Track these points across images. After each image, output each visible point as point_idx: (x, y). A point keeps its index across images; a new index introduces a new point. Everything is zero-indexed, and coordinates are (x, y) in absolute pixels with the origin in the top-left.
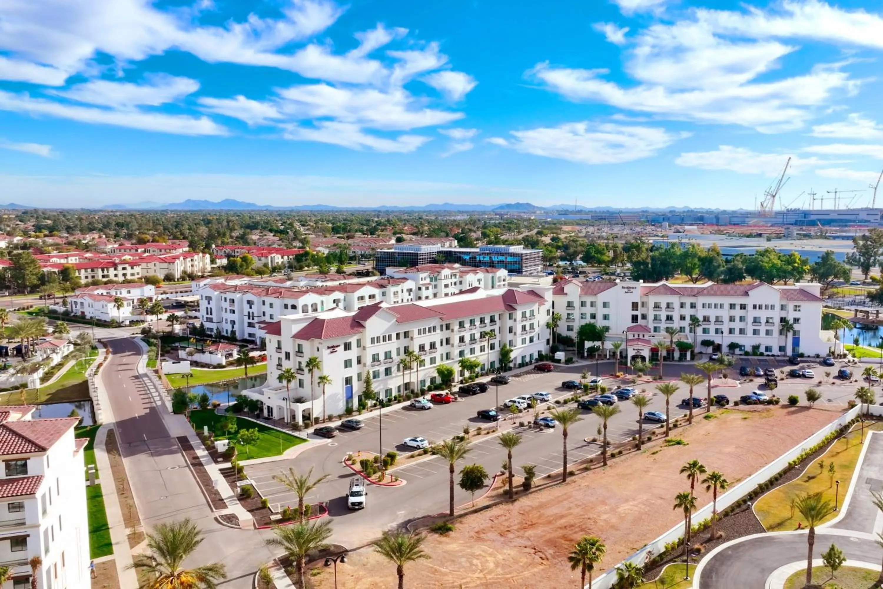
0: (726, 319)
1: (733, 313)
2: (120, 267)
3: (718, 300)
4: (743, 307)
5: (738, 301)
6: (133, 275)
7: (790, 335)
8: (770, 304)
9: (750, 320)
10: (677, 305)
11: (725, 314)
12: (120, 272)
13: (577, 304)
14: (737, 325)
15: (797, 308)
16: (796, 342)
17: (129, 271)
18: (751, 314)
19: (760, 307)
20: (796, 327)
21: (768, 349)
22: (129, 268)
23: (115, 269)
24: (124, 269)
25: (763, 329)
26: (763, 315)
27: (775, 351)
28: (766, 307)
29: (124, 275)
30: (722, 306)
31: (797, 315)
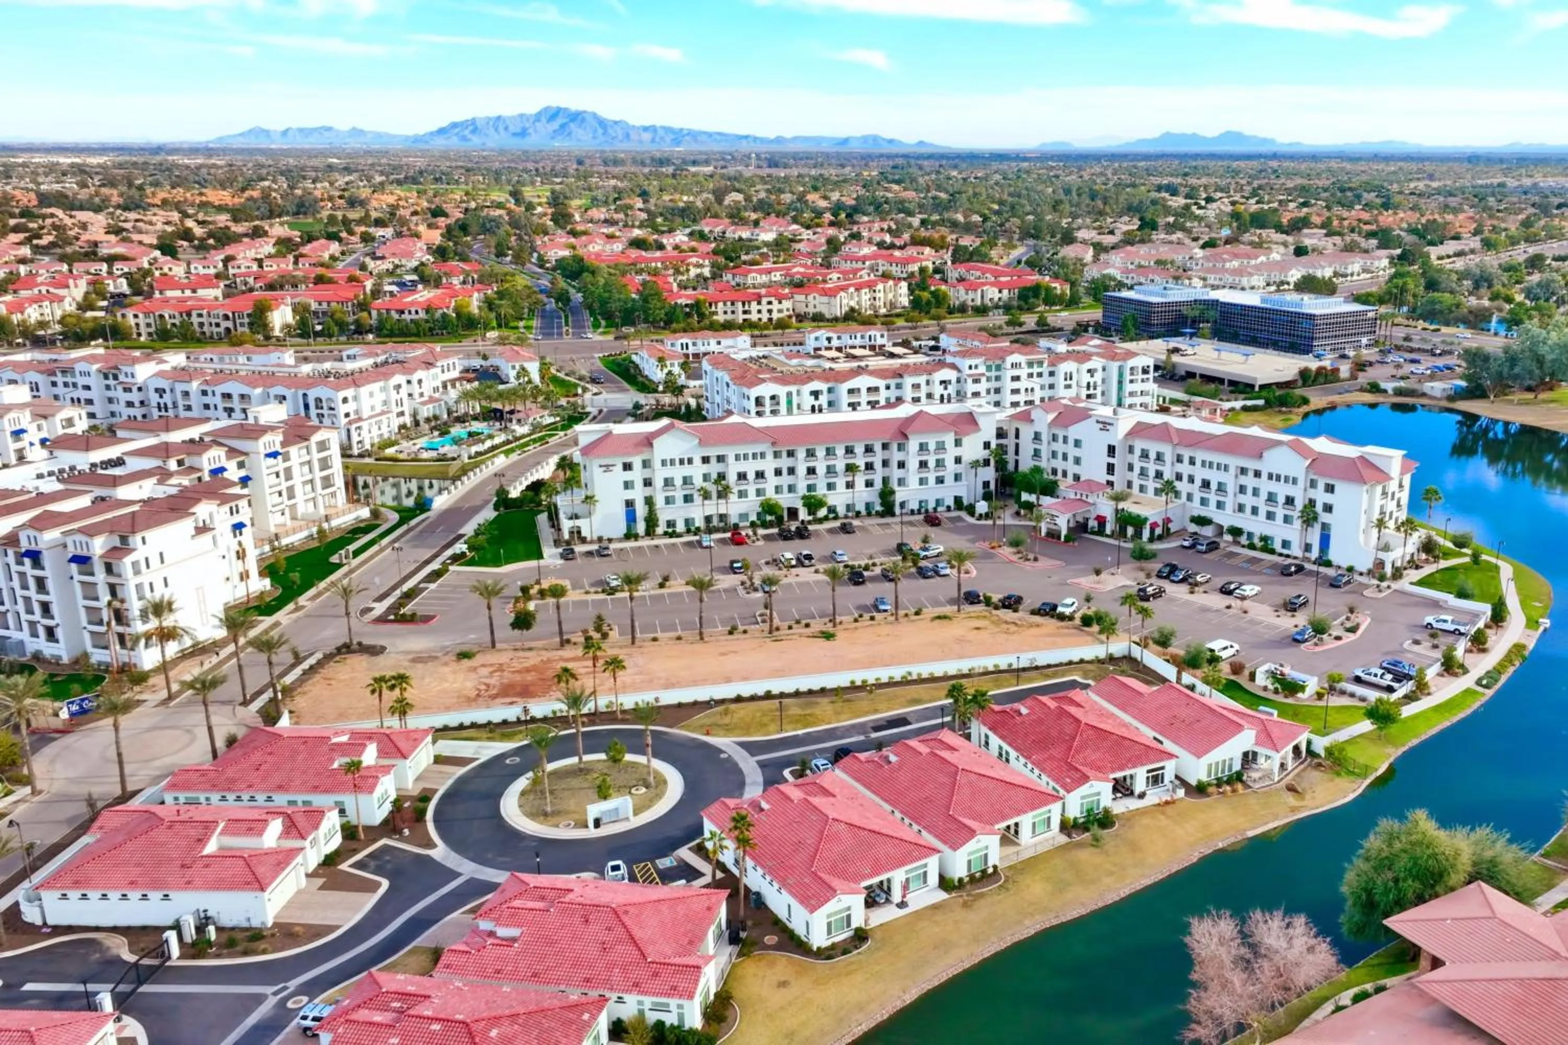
0: (1231, 488)
1: (1243, 480)
2: (764, 301)
3: (1223, 459)
4: (1257, 474)
5: (1252, 465)
6: (780, 311)
7: (1317, 528)
8: (1292, 474)
9: (1264, 496)
10: (1169, 457)
11: (1230, 480)
12: (764, 307)
13: (1045, 437)
14: (1248, 500)
15: (1330, 489)
16: (1325, 540)
17: (775, 306)
18: (1265, 487)
19: (1278, 478)
20: (1324, 517)
21: (1285, 544)
22: (775, 302)
23: (759, 303)
24: (770, 303)
25: (1280, 512)
26: (1282, 489)
27: (1296, 550)
28: (1287, 479)
29: (770, 311)
30: (1226, 468)
31: (1328, 498)
